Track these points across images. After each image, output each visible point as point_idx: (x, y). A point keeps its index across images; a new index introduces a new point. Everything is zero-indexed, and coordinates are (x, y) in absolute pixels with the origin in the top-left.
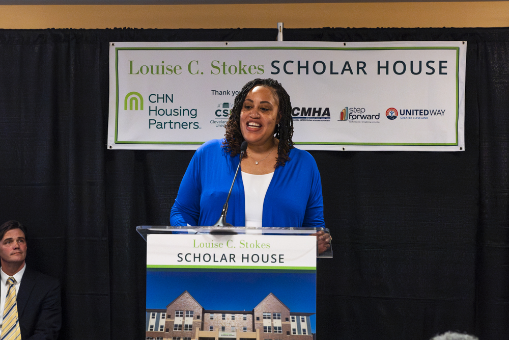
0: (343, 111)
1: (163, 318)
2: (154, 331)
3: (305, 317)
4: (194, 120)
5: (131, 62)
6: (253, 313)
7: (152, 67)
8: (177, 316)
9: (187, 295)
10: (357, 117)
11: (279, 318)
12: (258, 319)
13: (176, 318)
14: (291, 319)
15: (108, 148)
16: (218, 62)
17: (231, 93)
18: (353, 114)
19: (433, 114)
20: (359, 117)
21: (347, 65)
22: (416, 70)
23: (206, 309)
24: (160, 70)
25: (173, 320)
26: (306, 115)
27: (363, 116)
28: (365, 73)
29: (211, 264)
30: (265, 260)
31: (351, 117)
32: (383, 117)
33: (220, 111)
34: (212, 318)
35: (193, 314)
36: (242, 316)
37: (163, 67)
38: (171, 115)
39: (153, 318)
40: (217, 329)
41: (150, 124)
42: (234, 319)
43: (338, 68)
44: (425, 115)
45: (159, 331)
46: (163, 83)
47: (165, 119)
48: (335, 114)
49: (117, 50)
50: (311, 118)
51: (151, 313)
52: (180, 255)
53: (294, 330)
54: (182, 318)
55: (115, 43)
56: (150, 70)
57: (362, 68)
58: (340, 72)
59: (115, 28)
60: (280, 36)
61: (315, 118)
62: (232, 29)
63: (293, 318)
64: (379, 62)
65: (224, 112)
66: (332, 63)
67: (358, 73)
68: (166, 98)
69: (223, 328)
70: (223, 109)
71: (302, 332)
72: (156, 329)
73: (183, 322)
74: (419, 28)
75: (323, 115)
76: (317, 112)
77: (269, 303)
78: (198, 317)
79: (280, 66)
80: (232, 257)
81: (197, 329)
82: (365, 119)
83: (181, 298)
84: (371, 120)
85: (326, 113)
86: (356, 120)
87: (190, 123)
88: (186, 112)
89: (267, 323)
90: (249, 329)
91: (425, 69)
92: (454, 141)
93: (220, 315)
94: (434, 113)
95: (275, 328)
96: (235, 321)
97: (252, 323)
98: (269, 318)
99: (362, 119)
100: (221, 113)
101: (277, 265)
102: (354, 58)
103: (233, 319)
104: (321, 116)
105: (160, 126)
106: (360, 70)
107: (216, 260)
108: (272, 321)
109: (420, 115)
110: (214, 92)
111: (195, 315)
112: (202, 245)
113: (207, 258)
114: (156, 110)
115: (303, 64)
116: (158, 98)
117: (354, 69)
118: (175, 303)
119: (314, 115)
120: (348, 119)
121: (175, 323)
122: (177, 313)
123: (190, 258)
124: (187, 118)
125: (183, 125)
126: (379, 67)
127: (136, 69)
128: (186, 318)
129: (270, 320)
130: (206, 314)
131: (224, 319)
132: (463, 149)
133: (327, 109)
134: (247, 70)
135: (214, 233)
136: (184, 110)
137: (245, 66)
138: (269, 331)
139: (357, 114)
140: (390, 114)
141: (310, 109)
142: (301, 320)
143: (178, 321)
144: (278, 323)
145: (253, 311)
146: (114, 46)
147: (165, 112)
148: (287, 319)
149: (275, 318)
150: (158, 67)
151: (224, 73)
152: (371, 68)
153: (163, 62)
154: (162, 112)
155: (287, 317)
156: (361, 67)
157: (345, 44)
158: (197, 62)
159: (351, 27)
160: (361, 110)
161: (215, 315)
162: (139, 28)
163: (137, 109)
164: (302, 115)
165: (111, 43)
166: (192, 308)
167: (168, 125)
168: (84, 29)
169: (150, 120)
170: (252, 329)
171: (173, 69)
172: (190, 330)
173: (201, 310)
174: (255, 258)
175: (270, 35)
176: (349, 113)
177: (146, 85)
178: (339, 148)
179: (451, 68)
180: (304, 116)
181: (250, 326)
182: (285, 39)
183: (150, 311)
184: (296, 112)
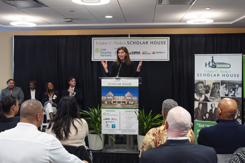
0: (143, 52)
1: (105, 97)
3: (136, 97)
4: (110, 55)
6: (125, 96)
9: (110, 92)
12: (126, 97)
15: (92, 61)
16: (116, 42)
20: (147, 53)
22: (159, 43)
24: (103, 44)
29: (116, 86)
30: (127, 84)
31: (145, 53)
32: (152, 53)
33: (116, 52)
36: (122, 97)
43: (142, 43)
44: (161, 53)
46: (103, 47)
47: (104, 54)
48: (141, 53)
49: (94, 39)
50: (136, 54)
52: (109, 84)
53: (134, 99)
56: (101, 44)
59: (93, 35)
60: (129, 36)
62: (119, 35)
66: (140, 42)
68: (104, 50)
69: (118, 99)
72: (104, 99)
74: (159, 34)
77: (128, 94)
79: (129, 43)
80: (120, 84)
81: (113, 99)
84: (149, 54)
89: (128, 98)
91: (161, 43)
92: (167, 59)
93: (118, 96)
94: (163, 52)
101: (130, 86)
102: (145, 41)
103: (120, 97)
104: (138, 53)
105: (103, 56)
110: (115, 48)
112: (113, 81)
113: (115, 84)
115: (134, 42)
117: (145, 43)
118: (108, 94)
122: (108, 96)
123: (111, 84)
124: (109, 54)
125: (108, 56)
126: (151, 43)
127: (98, 43)
128: (110, 97)
132: (169, 60)
133: (140, 52)
135: (116, 79)
136: (108, 52)
137: (121, 43)
138: (128, 100)
141: (136, 52)
143: (108, 98)
144: (130, 98)
146: (93, 39)
147: (104, 53)
148: (132, 97)
151: (117, 44)
152: (149, 43)
153: (104, 42)
154: (103, 53)
156: (147, 43)
157: (143, 38)
158: (111, 42)
159: (145, 34)
161: (116, 96)
162: (98, 34)
163: (98, 52)
167: (105, 56)
168: (86, 35)
172: (111, 100)
173: (113, 95)
174: (125, 84)
175: (127, 36)
177: (100, 47)
179: (166, 43)
181: (124, 99)
182: (130, 37)
183: (102, 96)
184: (133, 52)
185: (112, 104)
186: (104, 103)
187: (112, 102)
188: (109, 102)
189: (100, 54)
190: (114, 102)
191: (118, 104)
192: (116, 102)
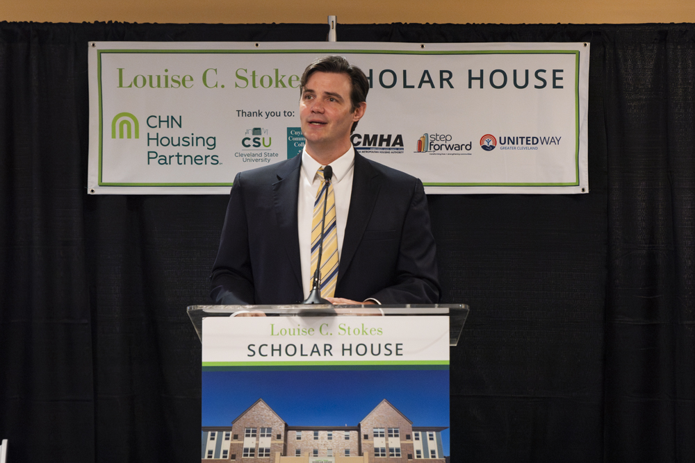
0: (422, 139)
1: (227, 439)
2: (213, 458)
3: (434, 433)
4: (211, 153)
5: (121, 70)
6: (358, 429)
7: (151, 77)
8: (248, 436)
9: (261, 404)
10: (440, 147)
11: (396, 436)
12: (366, 437)
13: (246, 439)
14: (414, 437)
15: (89, 192)
16: (246, 70)
17: (264, 114)
18: (435, 142)
19: (545, 143)
20: (443, 147)
21: (426, 75)
22: (521, 82)
23: (289, 425)
24: (165, 81)
25: (241, 442)
26: (369, 145)
27: (449, 146)
28: (452, 87)
29: (297, 360)
30: (376, 351)
31: (432, 147)
32: (477, 146)
33: (249, 139)
34: (299, 438)
35: (271, 432)
36: (344, 433)
37: (167, 77)
38: (179, 145)
39: (212, 439)
40: (307, 454)
41: (149, 158)
42: (331, 438)
43: (414, 79)
44: (533, 144)
45: (221, 458)
46: (167, 102)
47: (170, 151)
48: (410, 143)
49: (100, 52)
50: (377, 149)
51: (210, 433)
52: (251, 347)
53: (418, 452)
54: (255, 438)
55: (96, 43)
56: (148, 81)
57: (447, 80)
58: (417, 85)
59: (96, 22)
60: (333, 34)
61: (383, 149)
62: (264, 24)
63: (417, 435)
64: (470, 71)
65: (254, 141)
66: (405, 72)
67: (442, 86)
68: (171, 121)
69: (316, 452)
70: (252, 137)
71: (430, 455)
72: (217, 455)
73: (257, 445)
74: (524, 24)
75: (394, 145)
76: (385, 140)
77: (381, 415)
78: (279, 437)
80: (328, 349)
81: (278, 454)
82: (451, 149)
83: (253, 409)
84: (460, 152)
85: (398, 141)
86: (439, 151)
87: (206, 157)
88: (200, 141)
89: (379, 443)
90: (354, 452)
91: (533, 81)
92: (574, 180)
93: (311, 433)
94: (546, 141)
95: (391, 450)
96: (333, 440)
97: (357, 444)
98: (382, 436)
99: (447, 149)
100: (251, 142)
101: (393, 359)
102: (435, 65)
103: (329, 438)
104: (390, 147)
105: (164, 161)
106: (445, 82)
107: (303, 354)
108: (387, 440)
109: (527, 144)
110: (241, 113)
111: (274, 434)
112: (283, 332)
113: (291, 350)
114: (157, 139)
116: (160, 121)
117: (436, 81)
118: (244, 417)
119: (380, 145)
120: (429, 150)
121: (245, 446)
122: (248, 431)
123: (266, 350)
124: (201, 150)
125: (197, 160)
126: (471, 79)
127: (127, 80)
128: (261, 439)
129: (383, 439)
130: (290, 432)
131: (316, 438)
132: (587, 191)
133: (399, 137)
134: (286, 81)
135: (304, 314)
136: (197, 138)
137: (283, 76)
138: (382, 455)
139: (440, 143)
140: (486, 143)
141: (375, 137)
142: (428, 437)
143: (249, 443)
144: (395, 443)
145: (359, 425)
146: (95, 48)
147: (171, 141)
148: (408, 437)
149: (391, 436)
150: (159, 77)
151: (254, 86)
152: (460, 79)
153: (166, 71)
154: (165, 141)
155: (408, 433)
156: (446, 78)
157: (423, 46)
158: (216, 70)
159: (431, 23)
160: (445, 137)
161: (303, 434)
162: (131, 22)
163: (129, 136)
164: (364, 144)
165: (90, 43)
166: (270, 424)
167: (174, 160)
168: (51, 23)
169: (149, 152)
170: (357, 453)
171: (180, 80)
172: (266, 455)
173: (283, 426)
174: (361, 349)
175: (317, 32)
176: (429, 142)
177: (143, 103)
179: (568, 80)
180: (367, 146)
181: (354, 448)
182: (339, 39)
183: (207, 429)
184: (356, 141)
189: (139, 147)
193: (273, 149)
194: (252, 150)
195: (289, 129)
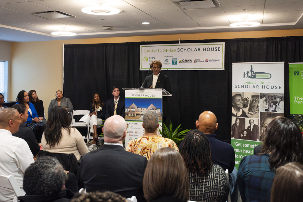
0: (195, 60)
1: (129, 109)
3: (159, 109)
9: (134, 104)
15: (140, 70)
16: (165, 49)
17: (168, 56)
22: (212, 50)
24: (152, 51)
28: (200, 51)
29: (139, 97)
32: (205, 61)
36: (146, 109)
39: (127, 109)
42: (144, 110)
43: (193, 50)
46: (152, 55)
48: (193, 61)
49: (142, 47)
50: (187, 62)
52: (132, 95)
56: (149, 51)
59: (141, 42)
60: (180, 42)
62: (168, 41)
63: (157, 109)
64: (203, 48)
65: (167, 61)
66: (192, 48)
68: (153, 58)
69: (141, 112)
71: (159, 113)
72: (127, 111)
74: (213, 39)
77: (151, 106)
79: (180, 49)
80: (143, 95)
81: (136, 112)
82: (200, 62)
83: (132, 104)
84: (202, 62)
86: (198, 62)
91: (215, 49)
92: (222, 67)
94: (217, 60)
98: (151, 109)
101: (153, 97)
102: (197, 47)
104: (189, 62)
109: (214, 61)
110: (164, 56)
111: (135, 108)
112: (137, 93)
113: (138, 95)
115: (185, 49)
116: (151, 58)
117: (197, 50)
118: (131, 106)
120: (196, 62)
122: (131, 108)
127: (146, 51)
131: (142, 109)
132: (224, 69)
133: (191, 60)
134: (172, 51)
135: (140, 90)
141: (187, 60)
143: (132, 110)
145: (148, 108)
146: (141, 46)
148: (155, 110)
149: (153, 109)
151: (167, 52)
152: (202, 50)
153: (152, 49)
156: (199, 49)
157: (195, 44)
158: (160, 49)
159: (197, 40)
160: (199, 60)
161: (140, 109)
162: (147, 41)
163: (146, 61)
164: (185, 61)
172: (134, 112)
173: (137, 107)
174: (148, 96)
175: (177, 42)
177: (149, 55)
178: (194, 69)
179: (221, 49)
182: (181, 43)
184: (183, 61)
185: (135, 116)
186: (127, 116)
187: (135, 115)
188: (133, 114)
189: (148, 62)
190: (137, 114)
191: (141, 116)
192: (139, 114)
193: (169, 62)
194: (166, 63)
195: (172, 59)
